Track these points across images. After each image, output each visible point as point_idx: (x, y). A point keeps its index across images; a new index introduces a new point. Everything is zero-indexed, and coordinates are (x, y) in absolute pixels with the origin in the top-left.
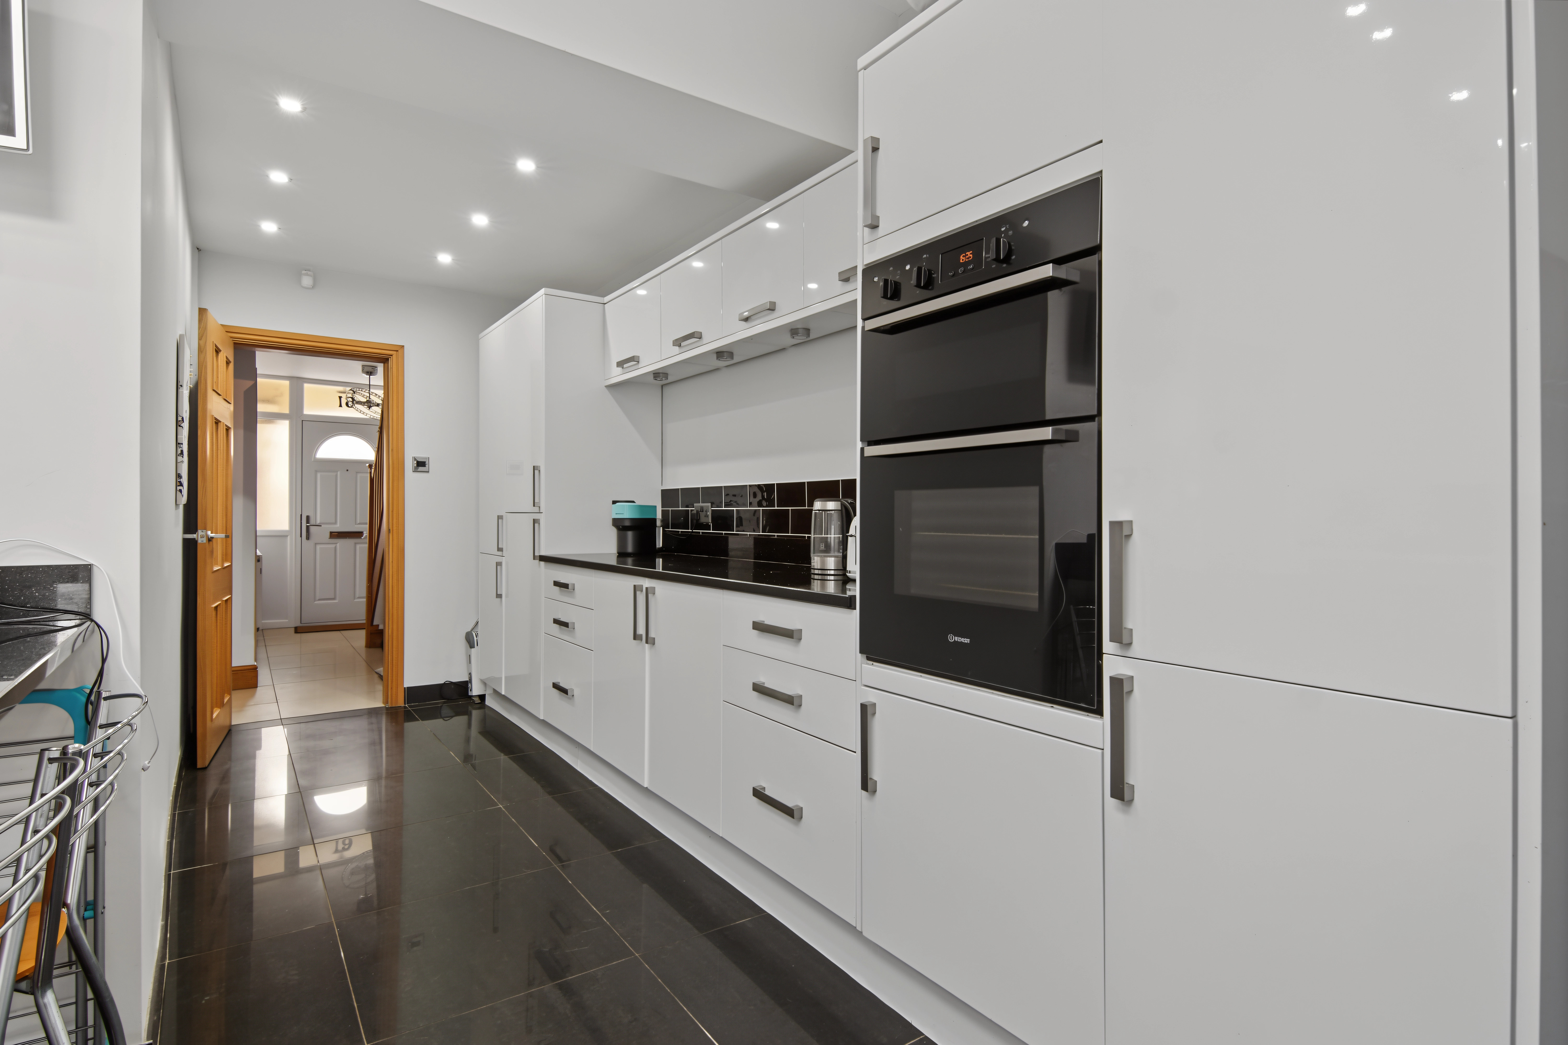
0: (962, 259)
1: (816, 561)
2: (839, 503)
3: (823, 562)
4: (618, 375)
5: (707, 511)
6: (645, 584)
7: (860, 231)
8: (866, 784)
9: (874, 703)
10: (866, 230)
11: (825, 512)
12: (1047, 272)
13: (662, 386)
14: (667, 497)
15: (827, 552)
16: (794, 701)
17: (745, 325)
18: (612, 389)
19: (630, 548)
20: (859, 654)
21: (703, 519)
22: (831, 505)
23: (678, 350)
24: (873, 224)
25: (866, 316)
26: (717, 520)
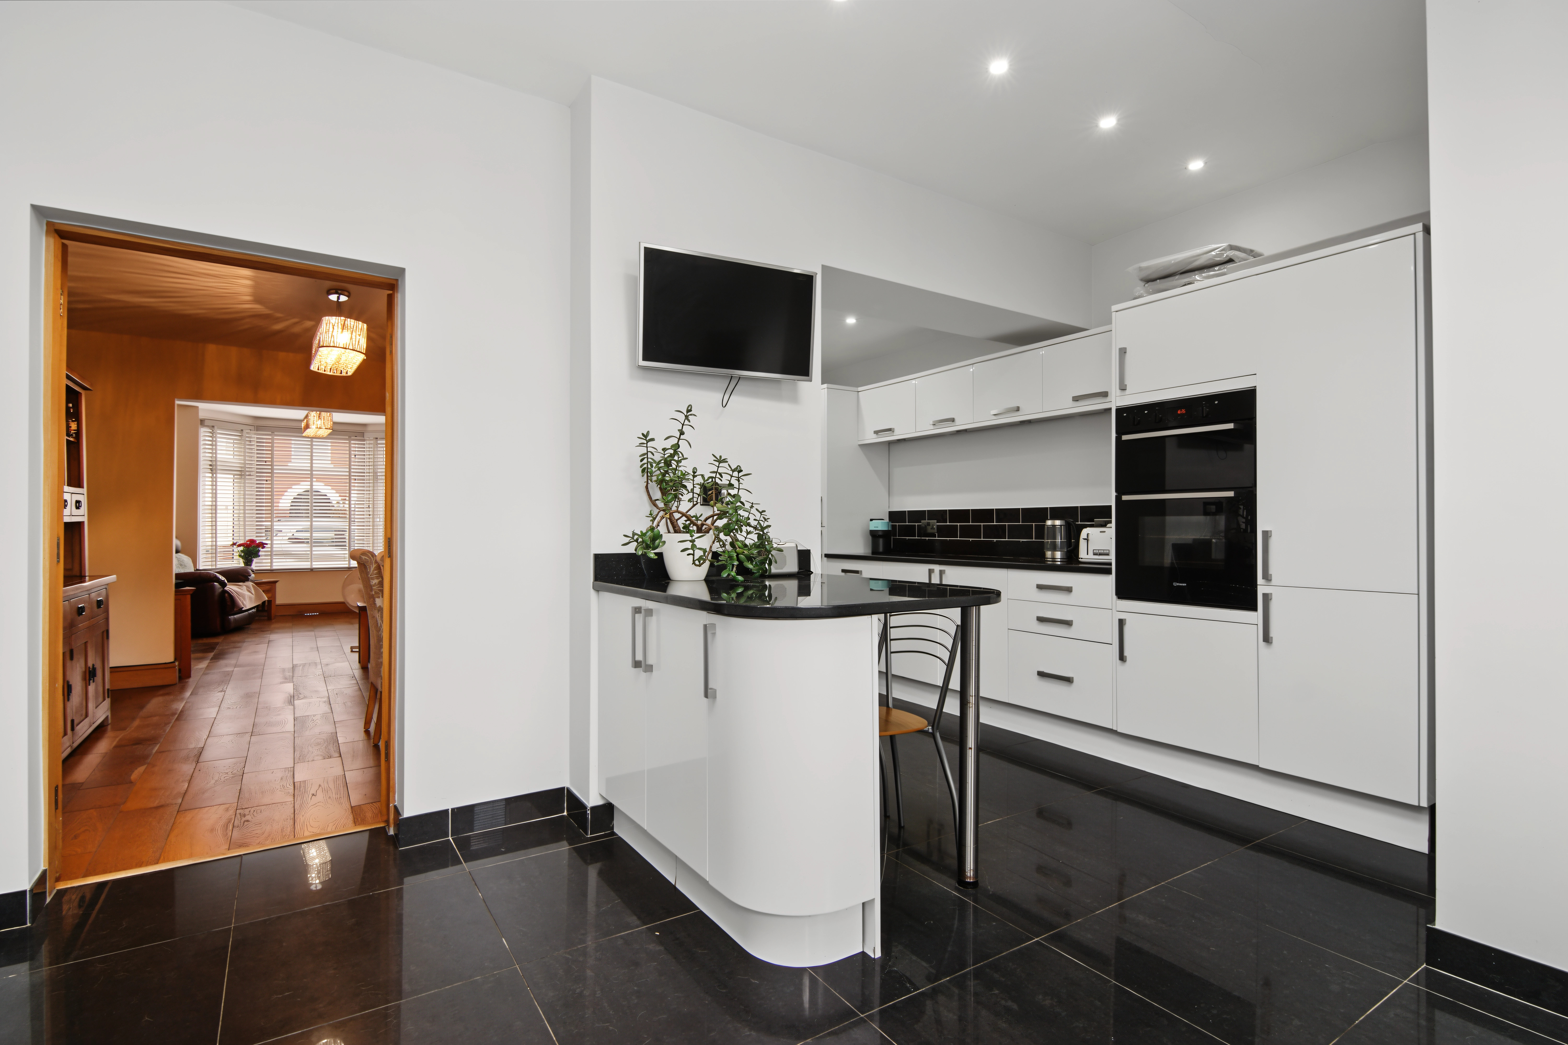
0: (1179, 412)
1: (1049, 554)
2: (1064, 521)
3: (1053, 555)
4: (872, 439)
5: (933, 525)
6: (937, 568)
7: (1114, 391)
8: (1122, 658)
9: (1125, 619)
10: (1118, 391)
11: (1054, 526)
12: (1231, 426)
13: (890, 443)
14: (894, 516)
15: (1054, 548)
16: (1068, 623)
17: (995, 417)
18: (863, 446)
19: (881, 549)
20: (1115, 597)
21: (929, 530)
22: (1058, 522)
23: (932, 427)
24: (1123, 388)
25: (1120, 433)
26: (941, 531)
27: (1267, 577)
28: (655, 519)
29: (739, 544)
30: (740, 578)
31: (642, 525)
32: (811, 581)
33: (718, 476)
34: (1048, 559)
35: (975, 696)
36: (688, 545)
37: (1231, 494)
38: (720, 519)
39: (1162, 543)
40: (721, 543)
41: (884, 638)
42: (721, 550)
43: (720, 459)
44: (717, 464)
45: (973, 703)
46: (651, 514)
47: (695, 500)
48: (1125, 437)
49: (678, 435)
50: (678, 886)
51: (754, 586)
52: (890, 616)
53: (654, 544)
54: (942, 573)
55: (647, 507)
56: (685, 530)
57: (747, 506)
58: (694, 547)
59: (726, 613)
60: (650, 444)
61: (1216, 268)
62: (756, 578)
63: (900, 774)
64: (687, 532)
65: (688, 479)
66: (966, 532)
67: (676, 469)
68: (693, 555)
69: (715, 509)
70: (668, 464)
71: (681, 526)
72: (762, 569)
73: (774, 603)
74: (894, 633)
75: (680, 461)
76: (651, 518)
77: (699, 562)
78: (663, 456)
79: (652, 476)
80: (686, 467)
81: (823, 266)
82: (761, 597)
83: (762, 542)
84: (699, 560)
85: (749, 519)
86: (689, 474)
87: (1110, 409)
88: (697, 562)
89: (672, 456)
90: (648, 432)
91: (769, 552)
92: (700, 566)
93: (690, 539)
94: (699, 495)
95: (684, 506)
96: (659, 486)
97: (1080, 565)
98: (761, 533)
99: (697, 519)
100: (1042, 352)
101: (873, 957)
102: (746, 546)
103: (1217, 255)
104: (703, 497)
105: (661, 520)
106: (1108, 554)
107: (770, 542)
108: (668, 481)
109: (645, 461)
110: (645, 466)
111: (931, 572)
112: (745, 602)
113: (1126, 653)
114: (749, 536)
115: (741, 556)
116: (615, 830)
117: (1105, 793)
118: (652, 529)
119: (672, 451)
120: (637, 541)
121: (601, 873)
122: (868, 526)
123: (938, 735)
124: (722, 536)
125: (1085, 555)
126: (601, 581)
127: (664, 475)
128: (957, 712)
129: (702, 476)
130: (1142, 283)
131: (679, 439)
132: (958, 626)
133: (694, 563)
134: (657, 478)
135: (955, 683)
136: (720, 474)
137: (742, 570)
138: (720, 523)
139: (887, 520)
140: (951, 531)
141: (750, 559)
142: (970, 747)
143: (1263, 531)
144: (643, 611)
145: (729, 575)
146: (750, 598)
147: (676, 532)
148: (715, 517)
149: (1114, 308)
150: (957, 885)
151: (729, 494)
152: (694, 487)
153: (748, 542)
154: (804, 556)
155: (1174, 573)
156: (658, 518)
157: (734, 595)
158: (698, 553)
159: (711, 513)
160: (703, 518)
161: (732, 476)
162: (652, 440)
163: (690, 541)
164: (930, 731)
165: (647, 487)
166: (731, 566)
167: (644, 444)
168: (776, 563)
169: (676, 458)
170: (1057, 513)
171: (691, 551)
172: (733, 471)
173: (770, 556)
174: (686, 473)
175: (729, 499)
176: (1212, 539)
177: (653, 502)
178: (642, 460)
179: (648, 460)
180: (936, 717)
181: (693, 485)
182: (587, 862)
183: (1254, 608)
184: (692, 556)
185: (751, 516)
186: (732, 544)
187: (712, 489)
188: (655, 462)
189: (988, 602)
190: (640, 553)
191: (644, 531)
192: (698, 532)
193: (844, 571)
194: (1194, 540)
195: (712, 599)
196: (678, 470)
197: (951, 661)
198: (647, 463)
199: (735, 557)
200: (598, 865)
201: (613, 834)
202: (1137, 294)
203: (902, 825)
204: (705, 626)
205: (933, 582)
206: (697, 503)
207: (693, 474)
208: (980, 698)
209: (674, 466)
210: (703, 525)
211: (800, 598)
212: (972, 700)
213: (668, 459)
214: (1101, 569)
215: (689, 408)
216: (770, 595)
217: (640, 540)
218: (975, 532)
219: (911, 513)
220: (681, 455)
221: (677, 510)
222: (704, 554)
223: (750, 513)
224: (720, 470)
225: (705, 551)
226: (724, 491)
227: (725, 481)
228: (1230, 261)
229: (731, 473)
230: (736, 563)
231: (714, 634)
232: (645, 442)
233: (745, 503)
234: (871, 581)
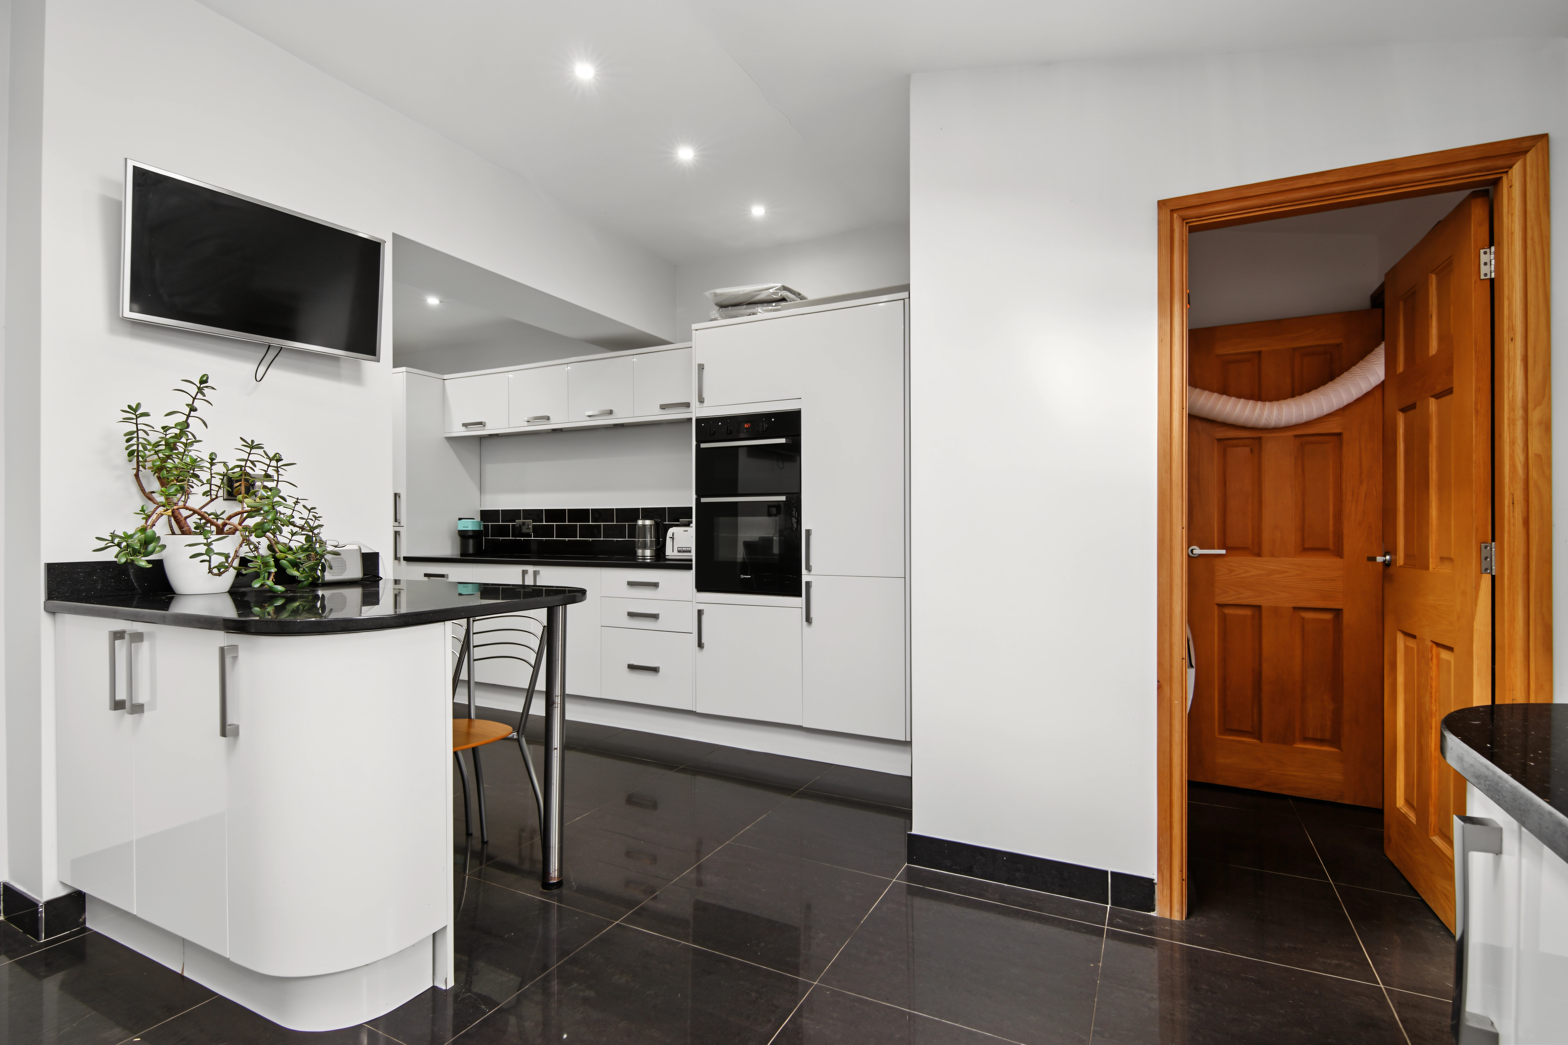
0: (745, 426)
1: (640, 552)
2: (653, 521)
3: (643, 553)
4: (460, 432)
5: (528, 525)
6: (531, 569)
7: (694, 402)
8: (700, 645)
9: (703, 610)
10: (698, 403)
11: (644, 526)
12: (782, 441)
13: (481, 438)
14: (486, 515)
15: (644, 547)
16: (655, 617)
17: (589, 419)
18: (450, 439)
19: (471, 550)
20: (695, 590)
21: (524, 530)
22: (648, 522)
23: (526, 424)
24: (701, 400)
25: (699, 441)
26: (538, 531)
27: (808, 568)
28: (149, 516)
29: (280, 546)
30: (280, 588)
31: (130, 525)
32: (380, 587)
33: (249, 464)
34: (639, 558)
35: (561, 696)
36: (202, 549)
37: (783, 498)
38: (250, 518)
39: (735, 540)
40: (252, 547)
41: (466, 646)
42: (251, 555)
43: (252, 445)
44: (248, 450)
45: (559, 703)
46: (143, 510)
47: (214, 493)
48: (703, 445)
49: (186, 410)
50: (186, 974)
51: (301, 597)
52: (474, 621)
53: (146, 548)
54: (536, 573)
55: (138, 502)
56: (199, 531)
57: (290, 502)
58: (209, 552)
59: (253, 631)
60: (140, 420)
61: (774, 304)
62: (303, 588)
63: (483, 786)
64: (201, 534)
65: (204, 467)
66: (562, 531)
67: (183, 454)
68: (209, 561)
69: (245, 505)
70: (171, 446)
71: (192, 526)
72: (314, 578)
73: (328, 616)
74: (476, 640)
75: (192, 444)
76: (144, 516)
77: (219, 570)
78: (165, 436)
79: (146, 461)
80: (200, 452)
81: (394, 235)
82: (312, 609)
83: (311, 545)
84: (218, 567)
85: (293, 517)
86: (202, 460)
87: (690, 419)
88: (215, 571)
89: (177, 437)
90: (139, 405)
91: (322, 556)
92: (220, 574)
93: (205, 541)
94: (220, 487)
95: (196, 500)
96: (157, 474)
97: (667, 562)
98: (311, 534)
99: (217, 517)
100: (635, 359)
101: (444, 988)
102: (290, 549)
103: (774, 293)
104: (228, 491)
105: (157, 519)
106: (690, 551)
107: (322, 543)
108: (171, 469)
109: (134, 441)
110: (135, 447)
111: (524, 573)
112: (289, 616)
113: (703, 641)
114: (294, 538)
115: (283, 562)
116: (88, 925)
117: (684, 770)
118: (143, 530)
119: (178, 431)
120: (119, 545)
121: (63, 986)
122: (457, 526)
123: (523, 741)
124: (253, 539)
125: (671, 552)
126: (58, 599)
127: (164, 461)
128: (543, 713)
129: (225, 464)
130: (717, 308)
131: (188, 416)
132: (544, 627)
133: (210, 571)
134: (154, 465)
135: (541, 685)
136: (252, 462)
137: (282, 577)
138: (251, 522)
139: (478, 519)
140: (547, 531)
141: (295, 565)
142: (556, 747)
143: (806, 530)
144: (127, 636)
145: (262, 585)
146: (295, 612)
147: (183, 533)
148: (245, 515)
149: (694, 326)
150: (541, 889)
151: (265, 487)
152: (212, 477)
153: (293, 545)
154: (370, 561)
155: (745, 567)
156: (154, 517)
157: (270, 609)
158: (216, 560)
159: (239, 509)
160: (225, 516)
161: (269, 466)
162: (146, 414)
163: (205, 544)
164: (515, 737)
165: (137, 476)
166: (266, 575)
167: (133, 419)
168: (331, 568)
169: (184, 440)
170: (648, 513)
171: (206, 558)
172: (271, 460)
173: (323, 561)
174: (199, 459)
175: (262, 492)
176: (773, 537)
177: (149, 496)
178: (128, 441)
179: (138, 440)
180: (521, 721)
181: (211, 474)
182: (39, 977)
183: (800, 595)
184: (208, 563)
185: (295, 514)
186: (270, 548)
187: (240, 480)
188: (149, 443)
189: (574, 601)
190: (123, 560)
191: (130, 532)
192: (217, 534)
193: (426, 575)
194: (760, 538)
195: (239, 615)
196: (187, 455)
197: (537, 663)
198: (138, 445)
199: (272, 563)
200: (59, 976)
201: (85, 929)
202: (713, 317)
203: (486, 840)
204: (222, 650)
205: (526, 583)
206: (217, 497)
207: (210, 461)
208: (565, 696)
209: (181, 450)
210: (225, 524)
211: (364, 608)
212: (558, 700)
213: (172, 441)
214: (682, 565)
215: (205, 379)
216: (323, 607)
217: (124, 544)
218: (571, 532)
219: (505, 512)
220: (190, 436)
221: (184, 505)
222: (227, 561)
223: (294, 510)
224: (252, 458)
225: (227, 556)
226: (258, 484)
227: (259, 471)
228: (783, 300)
229: (268, 461)
230: (274, 570)
231: (235, 658)
232: (135, 417)
233: (287, 498)
234: (459, 585)
